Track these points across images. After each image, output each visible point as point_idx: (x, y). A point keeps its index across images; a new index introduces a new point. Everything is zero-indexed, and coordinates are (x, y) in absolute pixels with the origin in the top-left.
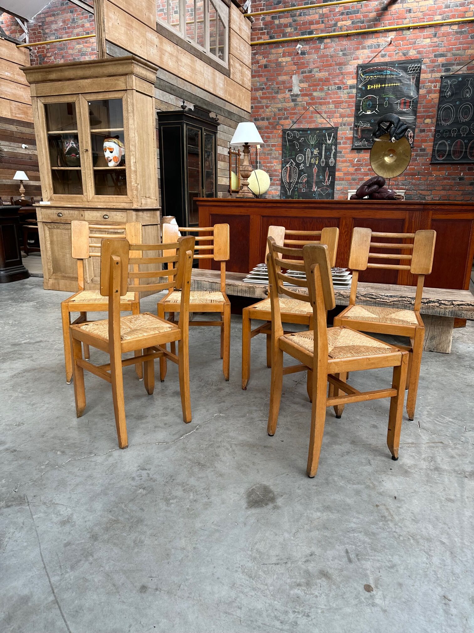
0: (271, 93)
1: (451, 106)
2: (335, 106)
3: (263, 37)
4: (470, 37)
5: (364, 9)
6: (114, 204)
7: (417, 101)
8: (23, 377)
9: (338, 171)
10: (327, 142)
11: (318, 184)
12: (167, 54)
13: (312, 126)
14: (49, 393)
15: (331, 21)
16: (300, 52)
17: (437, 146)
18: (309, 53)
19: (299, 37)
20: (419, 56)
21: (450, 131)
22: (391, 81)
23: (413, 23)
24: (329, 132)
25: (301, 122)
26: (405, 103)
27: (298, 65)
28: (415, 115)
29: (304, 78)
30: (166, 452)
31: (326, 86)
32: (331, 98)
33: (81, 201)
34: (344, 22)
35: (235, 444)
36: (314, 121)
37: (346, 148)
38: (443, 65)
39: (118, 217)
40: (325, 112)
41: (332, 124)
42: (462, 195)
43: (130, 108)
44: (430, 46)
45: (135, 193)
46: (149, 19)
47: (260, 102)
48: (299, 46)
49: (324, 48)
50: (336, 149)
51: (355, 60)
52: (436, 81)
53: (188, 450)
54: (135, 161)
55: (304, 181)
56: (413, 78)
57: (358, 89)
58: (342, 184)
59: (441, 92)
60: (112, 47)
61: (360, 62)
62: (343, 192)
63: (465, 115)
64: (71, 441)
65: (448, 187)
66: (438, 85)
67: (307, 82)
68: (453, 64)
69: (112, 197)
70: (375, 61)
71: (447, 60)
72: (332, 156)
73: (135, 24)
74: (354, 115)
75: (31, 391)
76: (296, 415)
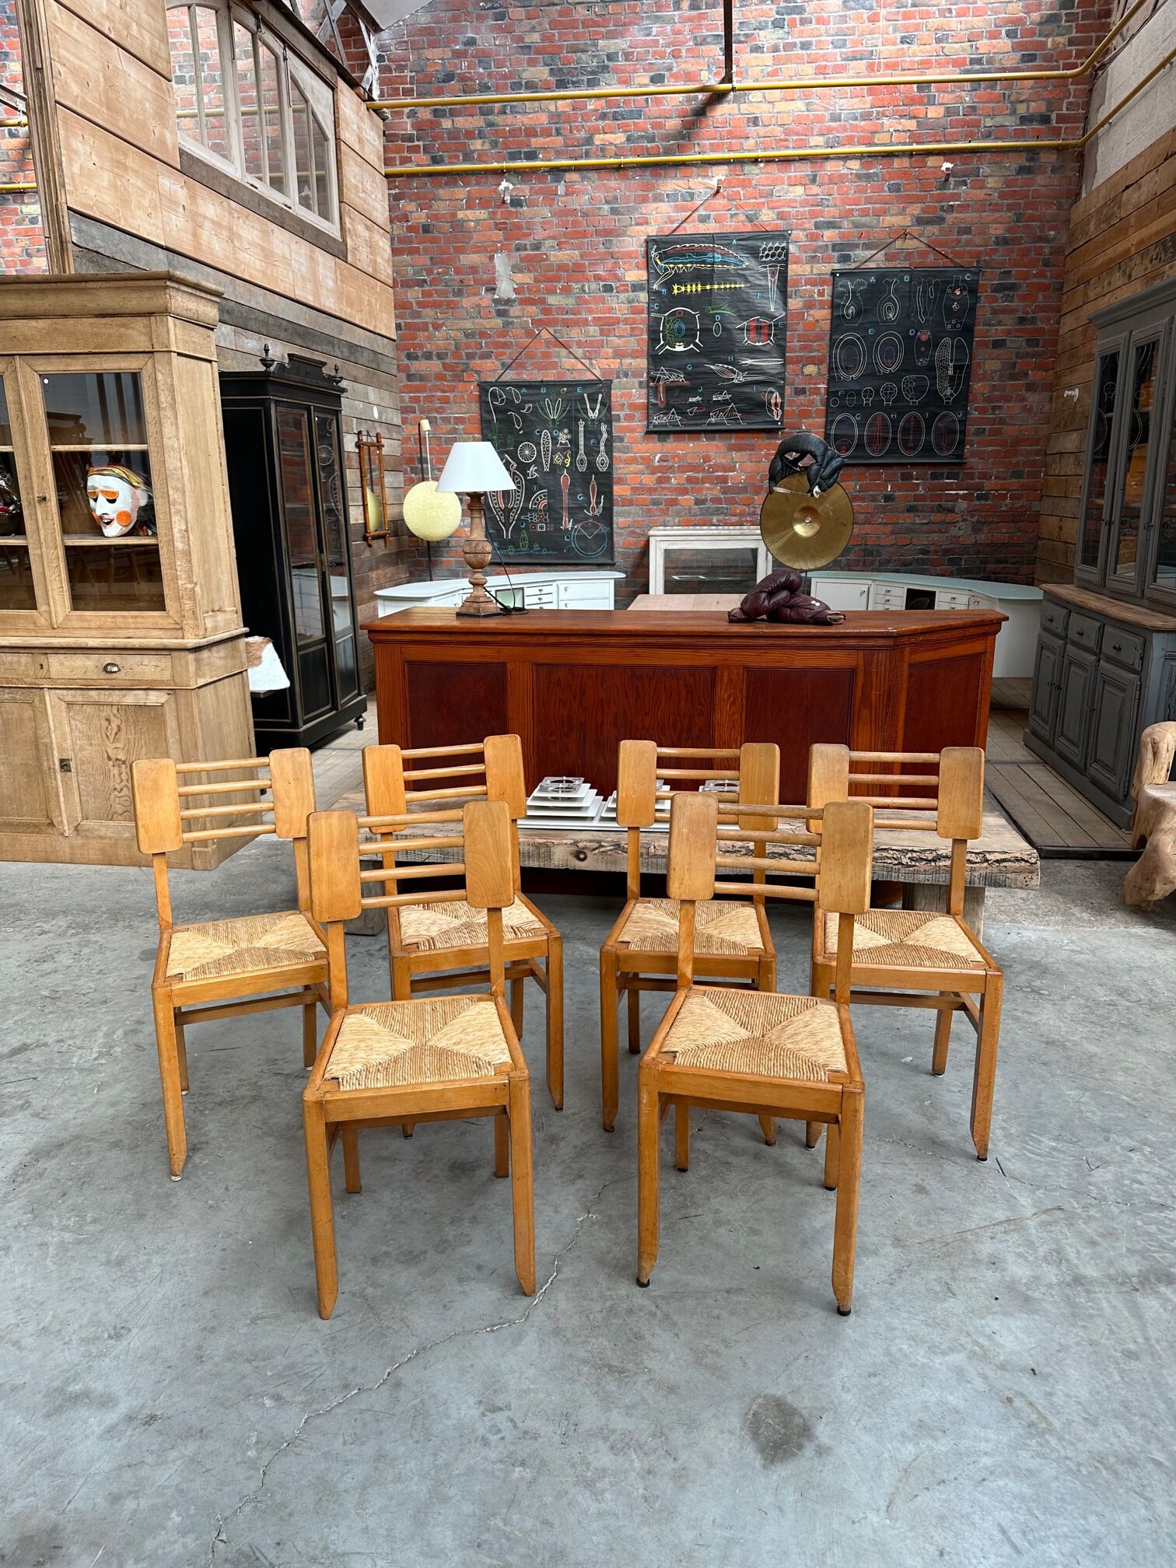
0: (445, 294)
1: (858, 338)
2: (602, 331)
3: (414, 156)
4: (886, 188)
5: (653, 109)
6: (131, 633)
7: (785, 326)
8: (41, 1175)
9: (618, 483)
10: (586, 413)
11: (575, 512)
12: (208, 225)
13: (551, 376)
14: (141, 1216)
15: (579, 131)
16: (508, 199)
17: (834, 427)
18: (531, 204)
19: (504, 165)
20: (781, 224)
21: (858, 393)
22: (725, 277)
23: (765, 149)
24: (592, 390)
25: (522, 366)
26: (758, 328)
27: (505, 229)
28: (783, 356)
29: (522, 260)
30: (521, 1349)
31: (577, 282)
32: (590, 311)
33: (31, 626)
34: (608, 137)
35: (663, 1298)
36: (555, 365)
37: (632, 430)
38: (835, 247)
39: (147, 669)
40: (580, 344)
41: (596, 370)
42: (892, 533)
43: (164, 398)
44: (805, 203)
45: (188, 604)
46: (162, 142)
47: (418, 315)
48: (504, 184)
49: (567, 194)
50: (610, 432)
51: (641, 224)
52: (823, 282)
53: (569, 1335)
54: (184, 528)
55: (541, 507)
56: (773, 274)
57: (650, 292)
58: (629, 514)
59: (834, 306)
60: (84, 227)
61: (652, 230)
62: (634, 532)
63: (887, 359)
64: (279, 1360)
65: (862, 516)
66: (828, 290)
67: (530, 271)
68: (857, 246)
69: (124, 617)
70: (685, 229)
71: (842, 236)
72: (602, 448)
73: (133, 158)
74: (645, 353)
75: (89, 1220)
76: (753, 1188)
